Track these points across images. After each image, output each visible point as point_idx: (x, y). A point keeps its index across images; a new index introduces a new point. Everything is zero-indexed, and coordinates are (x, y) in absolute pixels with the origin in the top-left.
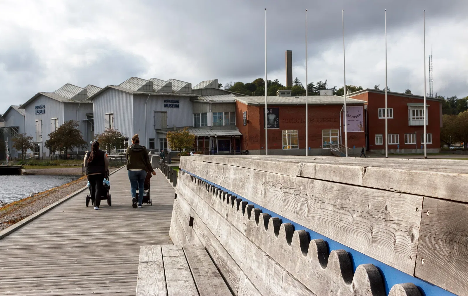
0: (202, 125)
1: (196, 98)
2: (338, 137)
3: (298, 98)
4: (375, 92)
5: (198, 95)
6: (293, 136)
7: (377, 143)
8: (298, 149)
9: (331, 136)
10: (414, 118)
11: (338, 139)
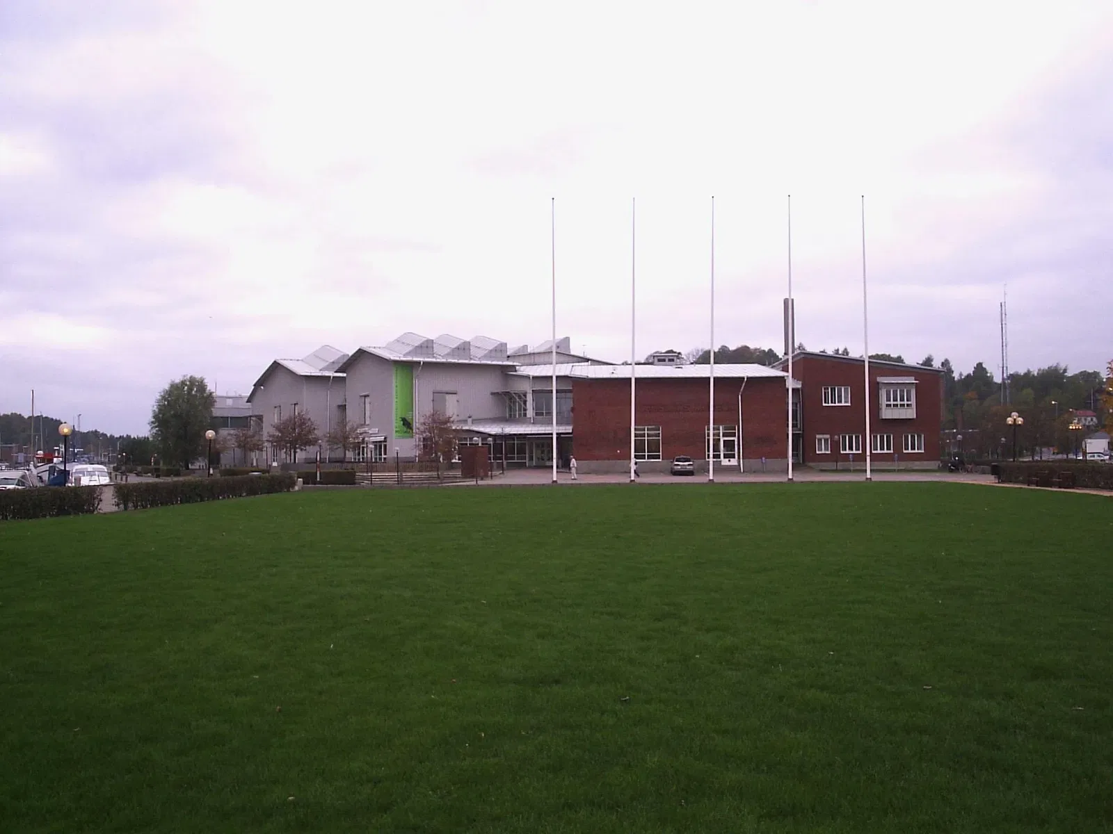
0: (520, 415)
1: (513, 368)
2: (736, 439)
3: (681, 368)
4: (820, 358)
5: (515, 364)
6: (652, 436)
7: (818, 450)
8: (660, 460)
9: (723, 436)
10: (888, 406)
11: (736, 443)
